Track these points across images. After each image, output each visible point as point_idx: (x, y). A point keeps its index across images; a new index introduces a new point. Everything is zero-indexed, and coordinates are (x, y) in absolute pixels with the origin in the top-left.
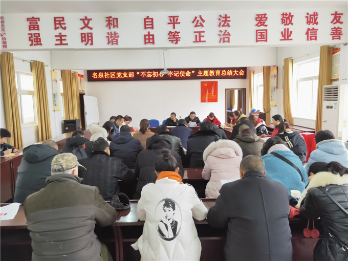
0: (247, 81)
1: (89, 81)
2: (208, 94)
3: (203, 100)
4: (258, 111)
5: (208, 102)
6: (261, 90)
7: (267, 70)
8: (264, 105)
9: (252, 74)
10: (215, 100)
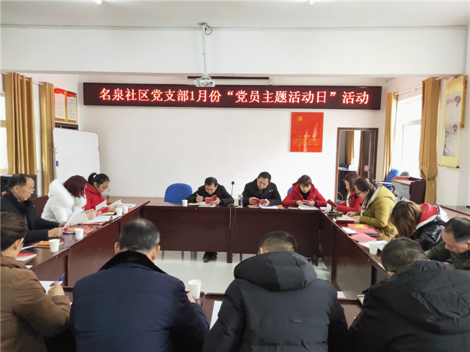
0: (381, 114)
3: (295, 148)
4: (405, 174)
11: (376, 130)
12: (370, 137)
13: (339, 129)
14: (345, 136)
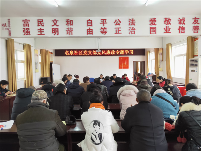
0: (145, 57)
1: (55, 56)
2: (123, 64)
3: (120, 68)
4: (152, 74)
5: (123, 68)
6: (154, 62)
7: (157, 51)
8: (155, 71)
9: (148, 53)
10: (127, 67)
11: (144, 61)
12: (143, 63)
13: (133, 61)
14: (135, 64)
